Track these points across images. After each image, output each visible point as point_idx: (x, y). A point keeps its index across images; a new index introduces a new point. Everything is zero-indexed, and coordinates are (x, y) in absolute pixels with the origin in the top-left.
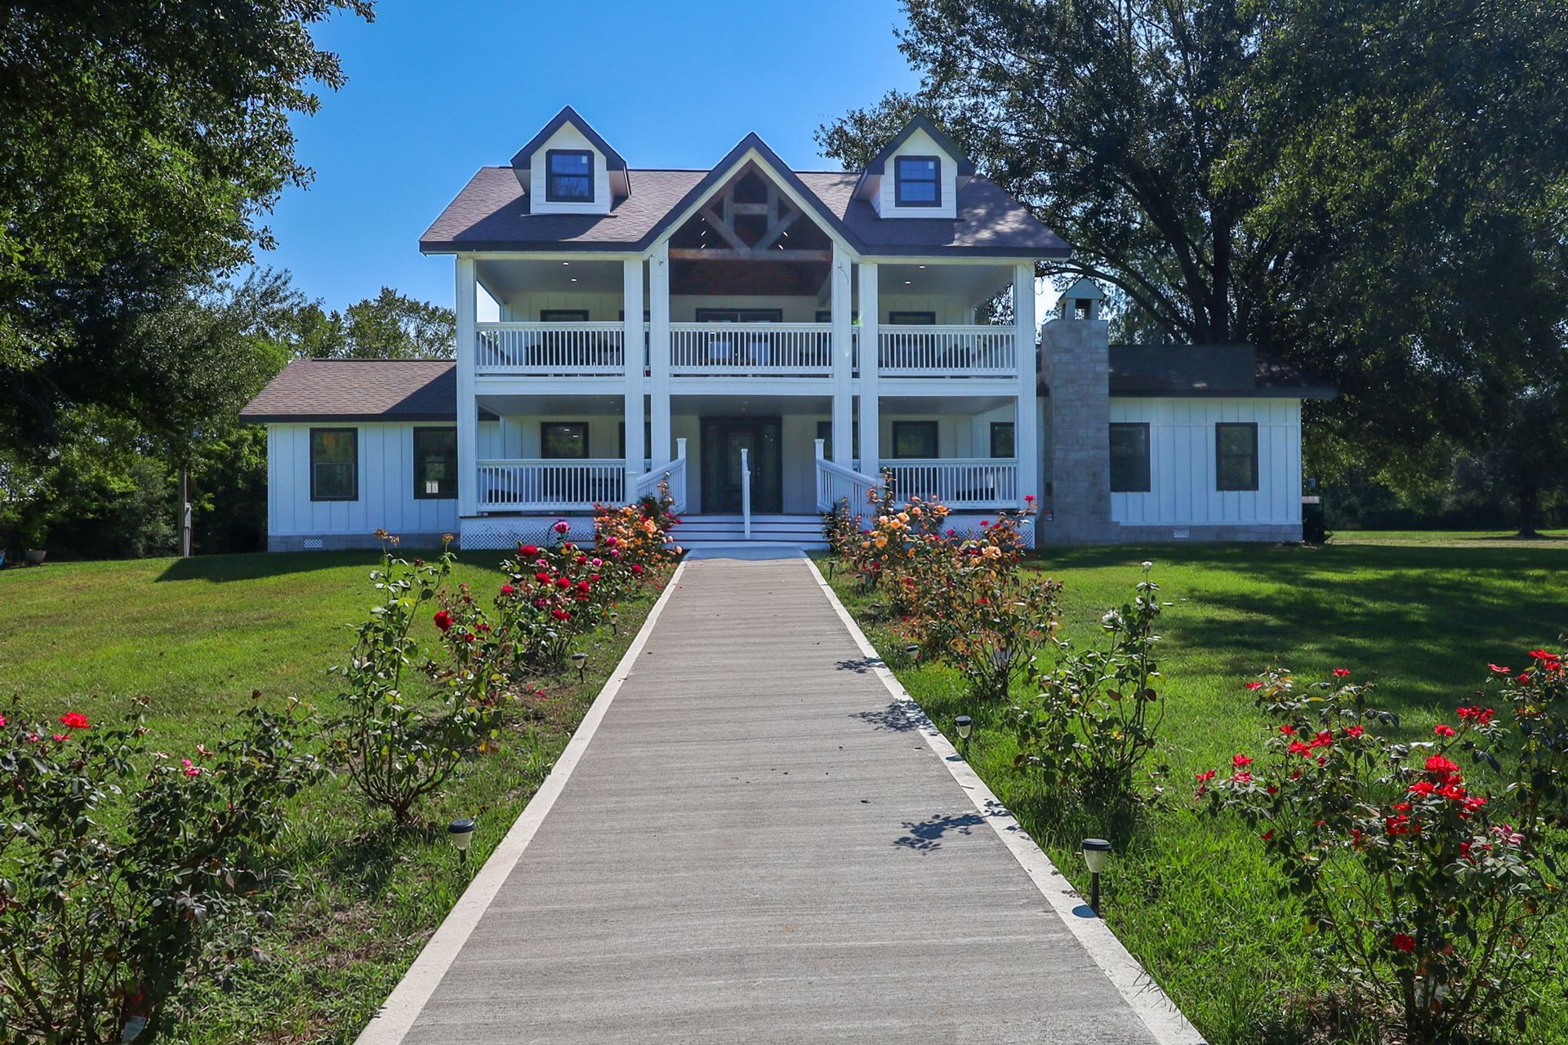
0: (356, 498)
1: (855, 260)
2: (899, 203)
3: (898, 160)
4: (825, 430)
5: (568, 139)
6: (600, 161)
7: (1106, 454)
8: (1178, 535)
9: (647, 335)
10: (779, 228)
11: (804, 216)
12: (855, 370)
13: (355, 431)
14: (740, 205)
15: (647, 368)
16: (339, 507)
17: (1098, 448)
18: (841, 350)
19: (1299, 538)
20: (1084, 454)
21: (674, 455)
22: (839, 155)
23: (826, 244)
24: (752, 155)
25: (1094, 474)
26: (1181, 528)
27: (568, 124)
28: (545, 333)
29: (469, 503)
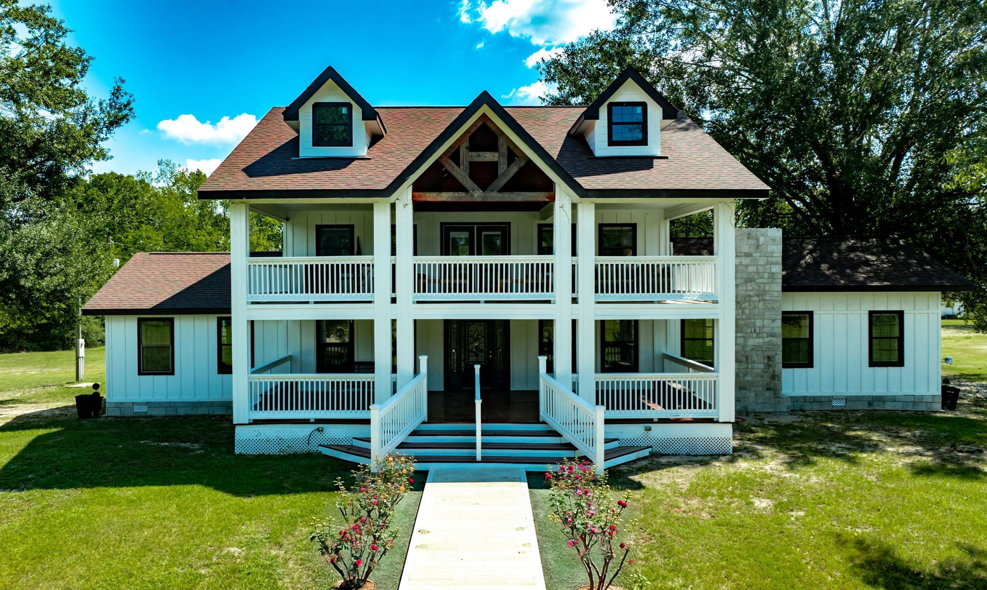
0: (172, 373)
1: (575, 201)
2: (611, 143)
3: (611, 106)
4: (547, 348)
5: (330, 95)
6: (357, 112)
7: (779, 341)
8: (835, 404)
9: (394, 266)
10: (507, 172)
11: (530, 162)
12: (574, 295)
13: (172, 320)
14: (474, 154)
15: (393, 295)
16: (160, 380)
17: (772, 336)
18: (561, 278)
19: (938, 406)
20: (761, 340)
21: (416, 371)
22: (555, 81)
23: (549, 186)
24: (485, 109)
25: (769, 358)
26: (839, 398)
27: (330, 81)
28: (306, 266)
29: (242, 412)
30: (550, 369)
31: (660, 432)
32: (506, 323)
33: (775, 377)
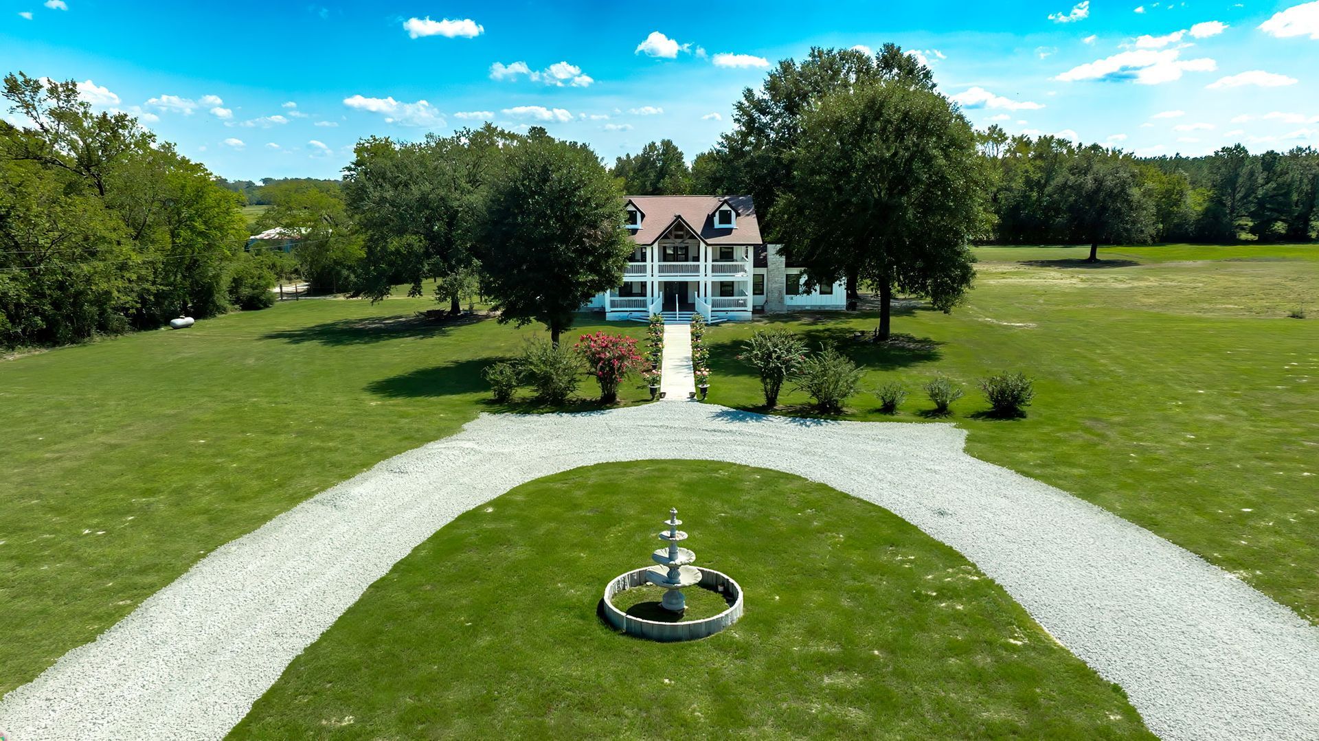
2: (720, 223)
3: (720, 211)
6: (638, 214)
7: (784, 285)
8: (807, 308)
9: (653, 265)
10: (686, 237)
11: (692, 235)
12: (706, 274)
14: (676, 232)
15: (652, 274)
17: (781, 283)
18: (702, 269)
19: (844, 309)
20: (777, 285)
21: (659, 296)
24: (679, 220)
25: (780, 291)
29: (608, 308)
30: (698, 296)
31: (730, 314)
32: (687, 282)
33: (782, 298)
